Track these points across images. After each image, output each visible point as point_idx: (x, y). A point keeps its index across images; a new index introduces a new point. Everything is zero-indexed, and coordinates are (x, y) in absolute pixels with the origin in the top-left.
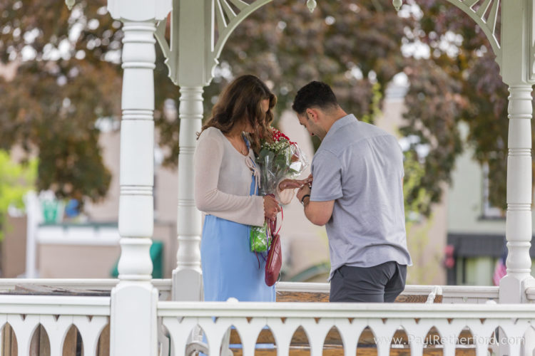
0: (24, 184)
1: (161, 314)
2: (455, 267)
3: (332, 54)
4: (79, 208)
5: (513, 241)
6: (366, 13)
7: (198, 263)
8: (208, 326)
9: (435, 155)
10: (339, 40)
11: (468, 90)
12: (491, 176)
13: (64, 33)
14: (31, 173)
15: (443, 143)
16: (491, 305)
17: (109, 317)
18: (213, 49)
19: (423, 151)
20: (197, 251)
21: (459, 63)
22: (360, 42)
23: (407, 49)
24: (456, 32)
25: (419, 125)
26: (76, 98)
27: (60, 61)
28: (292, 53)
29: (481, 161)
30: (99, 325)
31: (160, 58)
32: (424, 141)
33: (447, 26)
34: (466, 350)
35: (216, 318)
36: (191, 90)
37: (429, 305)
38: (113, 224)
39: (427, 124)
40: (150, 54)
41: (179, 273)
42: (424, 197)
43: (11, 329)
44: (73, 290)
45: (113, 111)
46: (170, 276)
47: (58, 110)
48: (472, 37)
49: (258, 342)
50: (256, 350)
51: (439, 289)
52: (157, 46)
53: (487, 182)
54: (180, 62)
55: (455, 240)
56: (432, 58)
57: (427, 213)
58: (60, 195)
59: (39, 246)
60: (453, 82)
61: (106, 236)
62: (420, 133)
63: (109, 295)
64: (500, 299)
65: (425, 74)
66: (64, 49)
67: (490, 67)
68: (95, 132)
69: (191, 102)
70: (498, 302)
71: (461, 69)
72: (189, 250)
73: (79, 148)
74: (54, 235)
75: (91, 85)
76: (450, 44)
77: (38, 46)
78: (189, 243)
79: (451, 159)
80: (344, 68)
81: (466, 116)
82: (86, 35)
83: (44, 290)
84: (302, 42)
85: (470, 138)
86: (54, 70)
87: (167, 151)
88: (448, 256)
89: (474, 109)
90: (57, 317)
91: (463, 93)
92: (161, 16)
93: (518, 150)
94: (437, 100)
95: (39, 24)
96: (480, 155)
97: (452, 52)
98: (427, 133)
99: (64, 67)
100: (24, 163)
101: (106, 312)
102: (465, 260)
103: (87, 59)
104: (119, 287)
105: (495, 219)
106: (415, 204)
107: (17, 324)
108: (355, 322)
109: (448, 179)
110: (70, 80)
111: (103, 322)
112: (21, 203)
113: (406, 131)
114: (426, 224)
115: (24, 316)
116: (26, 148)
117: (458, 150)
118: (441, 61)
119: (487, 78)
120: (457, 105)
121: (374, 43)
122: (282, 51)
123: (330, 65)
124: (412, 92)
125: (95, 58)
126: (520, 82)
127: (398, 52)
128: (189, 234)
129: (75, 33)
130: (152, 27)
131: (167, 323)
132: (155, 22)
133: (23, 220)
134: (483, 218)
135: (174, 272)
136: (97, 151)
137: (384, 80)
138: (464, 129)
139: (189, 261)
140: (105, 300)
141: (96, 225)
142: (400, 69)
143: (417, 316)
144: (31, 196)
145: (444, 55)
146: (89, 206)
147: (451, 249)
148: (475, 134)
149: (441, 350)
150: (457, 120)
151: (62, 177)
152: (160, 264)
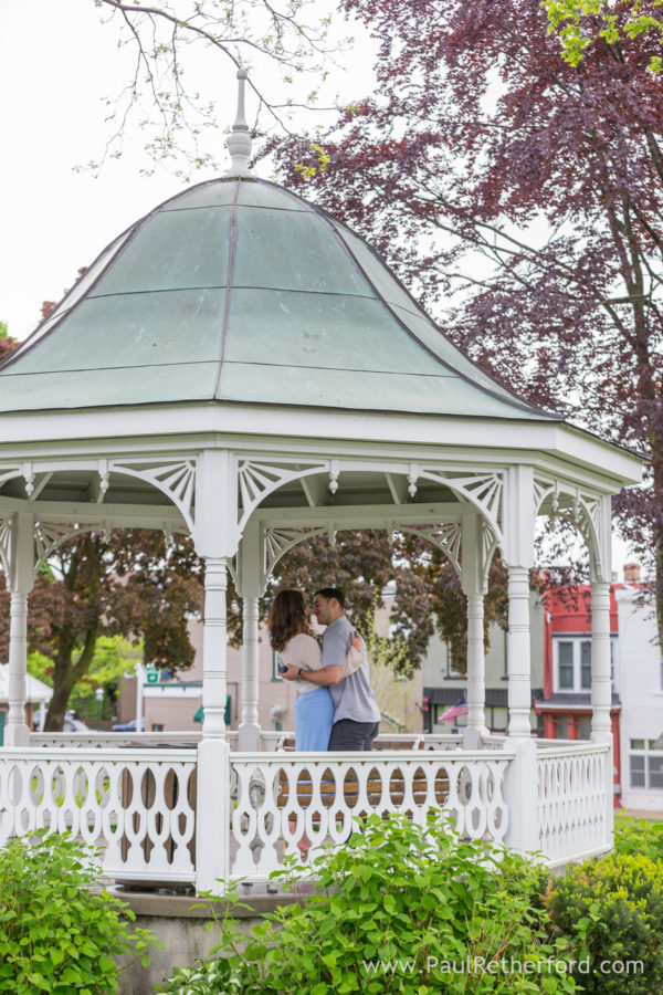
0: (135, 657)
1: (232, 761)
2: (430, 711)
3: (345, 568)
4: (172, 675)
5: (472, 703)
6: (367, 539)
7: (256, 720)
8: (264, 768)
9: (414, 636)
10: (350, 557)
11: (437, 590)
12: (453, 650)
13: (162, 554)
14: (140, 649)
15: (422, 626)
16: (459, 751)
17: (196, 763)
18: (265, 572)
19: (407, 633)
20: (256, 712)
21: (431, 572)
22: (365, 558)
23: (396, 563)
24: (428, 552)
25: (404, 615)
26: (170, 599)
27: (159, 572)
28: (318, 567)
29: (446, 640)
30: (189, 769)
31: (230, 585)
32: (408, 626)
33: (423, 548)
34: (442, 783)
35: (270, 763)
36: (251, 600)
37: (416, 751)
38: (199, 684)
39: (410, 615)
40: (224, 580)
41: (243, 727)
42: (408, 664)
43: (129, 773)
44: (171, 743)
45: (196, 606)
46: (236, 729)
47: (158, 608)
48: (438, 556)
49: (299, 779)
50: (298, 785)
51: (421, 737)
52: (229, 575)
53: (450, 654)
54: (243, 582)
55: (429, 693)
56: (413, 569)
57: (410, 676)
58: (158, 665)
59: (144, 698)
60: (427, 585)
61: (192, 692)
62: (404, 621)
63: (196, 748)
64: (465, 744)
65: (408, 579)
66: (162, 564)
67: (451, 576)
68: (185, 621)
69: (251, 608)
70: (462, 747)
71: (432, 577)
72: (250, 711)
73: (172, 632)
74: (155, 692)
75: (182, 590)
76: (424, 559)
77: (144, 563)
78: (250, 706)
79: (426, 639)
80: (355, 576)
81: (436, 609)
82: (177, 555)
83: (150, 744)
84: (325, 559)
85: (438, 625)
86: (155, 579)
87: (232, 635)
88: (424, 704)
89: (441, 604)
90: (160, 763)
91: (434, 592)
92: (231, 556)
93: (474, 640)
94: (417, 597)
95: (145, 549)
96: (447, 635)
97: (426, 564)
98: (410, 620)
99: (161, 577)
100: (136, 643)
101: (194, 760)
102: (436, 706)
103: (176, 571)
104: (204, 741)
105: (456, 678)
106: (403, 670)
107: (132, 768)
108: (366, 765)
109: (424, 652)
110: (165, 587)
111: (193, 767)
112: (132, 670)
113: (394, 619)
114: (410, 683)
115: (137, 763)
116: (136, 633)
117: (432, 633)
118: (419, 570)
119: (451, 584)
120: (430, 600)
121: (374, 559)
122: (312, 566)
123: (346, 575)
124: (399, 592)
125: (184, 571)
126: (474, 593)
127: (389, 565)
128: (250, 700)
129: (169, 554)
130: (224, 562)
131: (235, 766)
132: (225, 558)
133: (134, 681)
134: (448, 678)
135: (240, 726)
136: (185, 634)
137: (381, 583)
138: (434, 617)
139: (250, 719)
140: (193, 751)
141: (184, 685)
142: (392, 577)
143: (408, 759)
144: (139, 665)
145: (420, 566)
146: (179, 673)
147: (426, 700)
148: (442, 621)
149: (425, 783)
150: (430, 611)
151: (160, 652)
152: (230, 717)
